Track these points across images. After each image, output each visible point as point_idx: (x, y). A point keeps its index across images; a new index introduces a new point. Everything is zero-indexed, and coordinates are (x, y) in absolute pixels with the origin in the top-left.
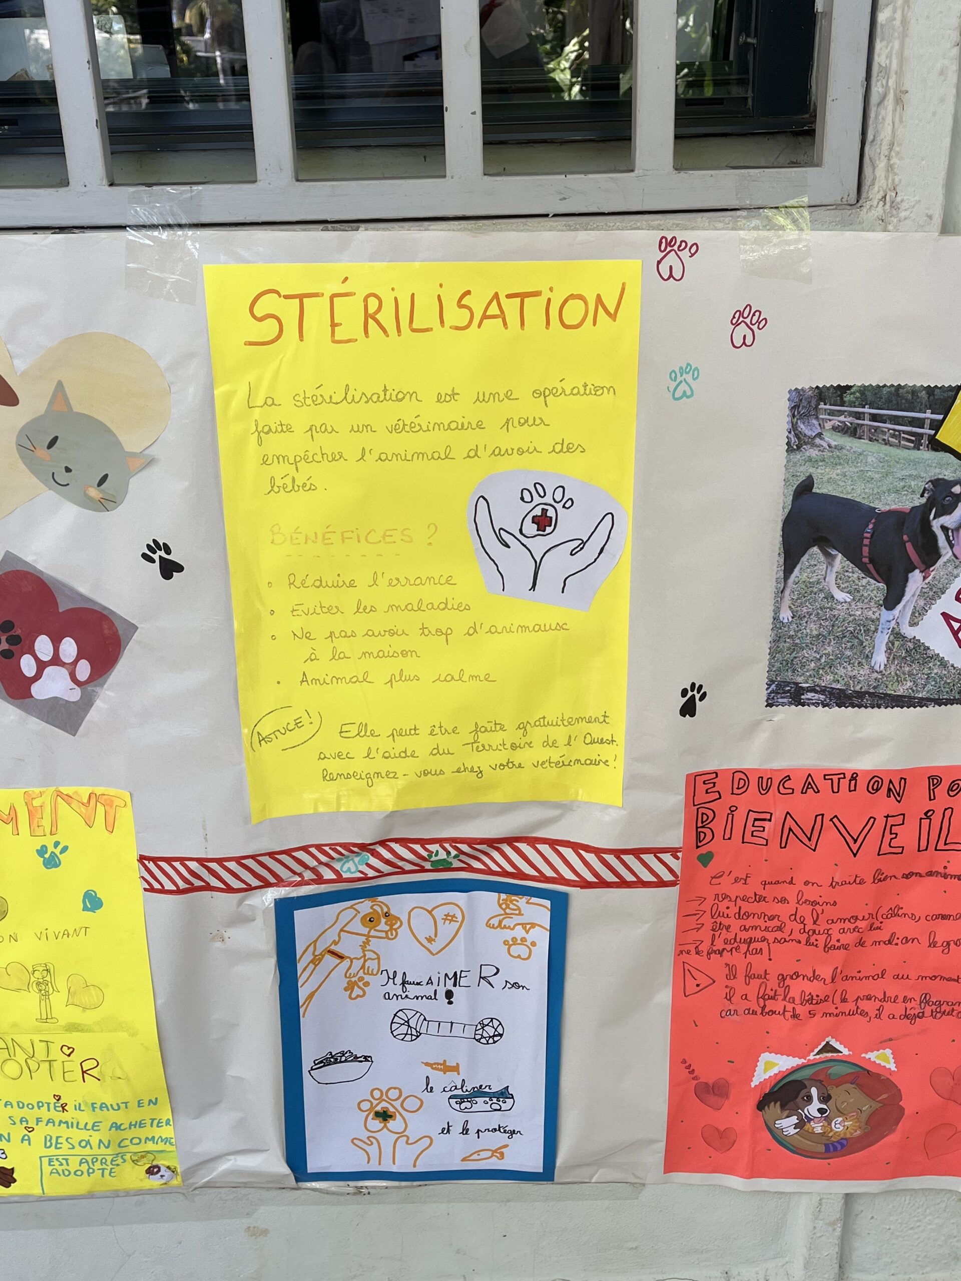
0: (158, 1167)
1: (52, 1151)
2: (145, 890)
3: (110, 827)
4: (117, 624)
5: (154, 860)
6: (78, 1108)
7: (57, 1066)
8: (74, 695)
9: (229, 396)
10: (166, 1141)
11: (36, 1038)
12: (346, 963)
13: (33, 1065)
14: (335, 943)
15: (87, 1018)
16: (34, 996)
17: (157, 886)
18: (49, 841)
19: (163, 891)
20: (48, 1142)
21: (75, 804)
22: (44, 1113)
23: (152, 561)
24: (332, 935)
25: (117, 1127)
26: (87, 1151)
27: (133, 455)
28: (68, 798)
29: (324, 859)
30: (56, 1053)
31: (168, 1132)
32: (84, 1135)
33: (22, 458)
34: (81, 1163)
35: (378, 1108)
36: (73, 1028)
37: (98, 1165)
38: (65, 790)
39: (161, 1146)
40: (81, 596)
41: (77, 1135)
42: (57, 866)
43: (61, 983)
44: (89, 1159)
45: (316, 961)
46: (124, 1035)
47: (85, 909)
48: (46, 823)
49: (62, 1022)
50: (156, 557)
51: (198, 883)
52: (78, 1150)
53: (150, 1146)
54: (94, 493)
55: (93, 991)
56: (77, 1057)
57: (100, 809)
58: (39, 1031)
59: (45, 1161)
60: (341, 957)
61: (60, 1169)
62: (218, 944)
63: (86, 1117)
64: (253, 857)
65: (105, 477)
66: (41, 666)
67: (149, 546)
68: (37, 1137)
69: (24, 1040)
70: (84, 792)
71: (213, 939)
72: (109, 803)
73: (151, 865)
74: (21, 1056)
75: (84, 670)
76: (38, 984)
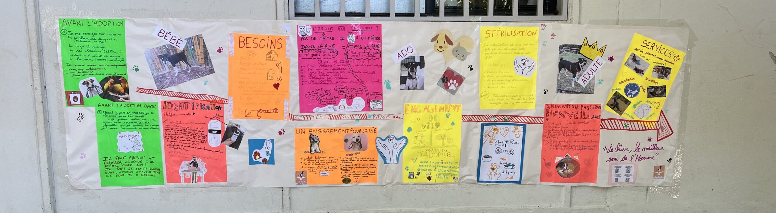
0: (455, 178)
1: (439, 173)
2: (462, 121)
3: (458, 111)
4: (463, 77)
5: (464, 116)
6: (445, 163)
7: (443, 154)
8: (455, 89)
9: (482, 44)
10: (458, 172)
11: (441, 148)
12: (490, 137)
13: (439, 154)
14: (489, 133)
15: (450, 145)
16: (442, 140)
17: (464, 120)
18: (448, 113)
19: (465, 121)
20: (439, 171)
21: (453, 107)
22: (439, 164)
23: (469, 68)
24: (489, 132)
25: (451, 167)
26: (445, 172)
27: (468, 52)
28: (452, 106)
29: (489, 117)
30: (444, 152)
31: (458, 170)
32: (445, 169)
33: (452, 53)
34: (443, 175)
35: (492, 168)
36: (447, 146)
37: (446, 176)
38: (451, 104)
39: (456, 173)
40: (458, 73)
41: (444, 169)
42: (448, 117)
43: (446, 138)
44: (445, 174)
45: (486, 136)
46: (455, 148)
47: (452, 125)
48: (448, 110)
49: (446, 145)
50: (470, 67)
51: (470, 120)
52: (443, 172)
53: (455, 173)
54: (462, 58)
55: (451, 140)
56: (447, 153)
57: (456, 108)
58: (442, 147)
59: (437, 175)
60: (489, 136)
61: (439, 176)
62: (471, 132)
63: (446, 165)
64: (479, 116)
65: (464, 56)
66: (451, 84)
67: (469, 66)
68: (437, 170)
69: (439, 149)
70: (454, 105)
71: (471, 131)
72: (458, 106)
73: (464, 117)
74: (438, 152)
75: (457, 85)
76: (443, 138)
